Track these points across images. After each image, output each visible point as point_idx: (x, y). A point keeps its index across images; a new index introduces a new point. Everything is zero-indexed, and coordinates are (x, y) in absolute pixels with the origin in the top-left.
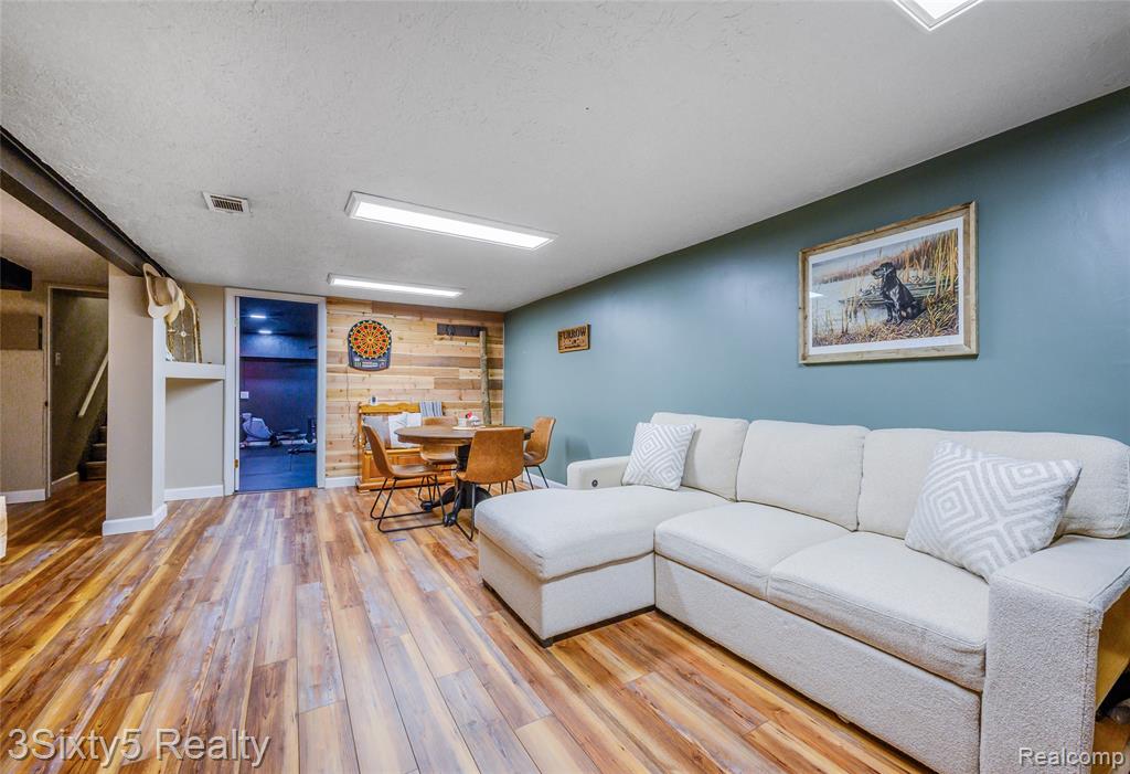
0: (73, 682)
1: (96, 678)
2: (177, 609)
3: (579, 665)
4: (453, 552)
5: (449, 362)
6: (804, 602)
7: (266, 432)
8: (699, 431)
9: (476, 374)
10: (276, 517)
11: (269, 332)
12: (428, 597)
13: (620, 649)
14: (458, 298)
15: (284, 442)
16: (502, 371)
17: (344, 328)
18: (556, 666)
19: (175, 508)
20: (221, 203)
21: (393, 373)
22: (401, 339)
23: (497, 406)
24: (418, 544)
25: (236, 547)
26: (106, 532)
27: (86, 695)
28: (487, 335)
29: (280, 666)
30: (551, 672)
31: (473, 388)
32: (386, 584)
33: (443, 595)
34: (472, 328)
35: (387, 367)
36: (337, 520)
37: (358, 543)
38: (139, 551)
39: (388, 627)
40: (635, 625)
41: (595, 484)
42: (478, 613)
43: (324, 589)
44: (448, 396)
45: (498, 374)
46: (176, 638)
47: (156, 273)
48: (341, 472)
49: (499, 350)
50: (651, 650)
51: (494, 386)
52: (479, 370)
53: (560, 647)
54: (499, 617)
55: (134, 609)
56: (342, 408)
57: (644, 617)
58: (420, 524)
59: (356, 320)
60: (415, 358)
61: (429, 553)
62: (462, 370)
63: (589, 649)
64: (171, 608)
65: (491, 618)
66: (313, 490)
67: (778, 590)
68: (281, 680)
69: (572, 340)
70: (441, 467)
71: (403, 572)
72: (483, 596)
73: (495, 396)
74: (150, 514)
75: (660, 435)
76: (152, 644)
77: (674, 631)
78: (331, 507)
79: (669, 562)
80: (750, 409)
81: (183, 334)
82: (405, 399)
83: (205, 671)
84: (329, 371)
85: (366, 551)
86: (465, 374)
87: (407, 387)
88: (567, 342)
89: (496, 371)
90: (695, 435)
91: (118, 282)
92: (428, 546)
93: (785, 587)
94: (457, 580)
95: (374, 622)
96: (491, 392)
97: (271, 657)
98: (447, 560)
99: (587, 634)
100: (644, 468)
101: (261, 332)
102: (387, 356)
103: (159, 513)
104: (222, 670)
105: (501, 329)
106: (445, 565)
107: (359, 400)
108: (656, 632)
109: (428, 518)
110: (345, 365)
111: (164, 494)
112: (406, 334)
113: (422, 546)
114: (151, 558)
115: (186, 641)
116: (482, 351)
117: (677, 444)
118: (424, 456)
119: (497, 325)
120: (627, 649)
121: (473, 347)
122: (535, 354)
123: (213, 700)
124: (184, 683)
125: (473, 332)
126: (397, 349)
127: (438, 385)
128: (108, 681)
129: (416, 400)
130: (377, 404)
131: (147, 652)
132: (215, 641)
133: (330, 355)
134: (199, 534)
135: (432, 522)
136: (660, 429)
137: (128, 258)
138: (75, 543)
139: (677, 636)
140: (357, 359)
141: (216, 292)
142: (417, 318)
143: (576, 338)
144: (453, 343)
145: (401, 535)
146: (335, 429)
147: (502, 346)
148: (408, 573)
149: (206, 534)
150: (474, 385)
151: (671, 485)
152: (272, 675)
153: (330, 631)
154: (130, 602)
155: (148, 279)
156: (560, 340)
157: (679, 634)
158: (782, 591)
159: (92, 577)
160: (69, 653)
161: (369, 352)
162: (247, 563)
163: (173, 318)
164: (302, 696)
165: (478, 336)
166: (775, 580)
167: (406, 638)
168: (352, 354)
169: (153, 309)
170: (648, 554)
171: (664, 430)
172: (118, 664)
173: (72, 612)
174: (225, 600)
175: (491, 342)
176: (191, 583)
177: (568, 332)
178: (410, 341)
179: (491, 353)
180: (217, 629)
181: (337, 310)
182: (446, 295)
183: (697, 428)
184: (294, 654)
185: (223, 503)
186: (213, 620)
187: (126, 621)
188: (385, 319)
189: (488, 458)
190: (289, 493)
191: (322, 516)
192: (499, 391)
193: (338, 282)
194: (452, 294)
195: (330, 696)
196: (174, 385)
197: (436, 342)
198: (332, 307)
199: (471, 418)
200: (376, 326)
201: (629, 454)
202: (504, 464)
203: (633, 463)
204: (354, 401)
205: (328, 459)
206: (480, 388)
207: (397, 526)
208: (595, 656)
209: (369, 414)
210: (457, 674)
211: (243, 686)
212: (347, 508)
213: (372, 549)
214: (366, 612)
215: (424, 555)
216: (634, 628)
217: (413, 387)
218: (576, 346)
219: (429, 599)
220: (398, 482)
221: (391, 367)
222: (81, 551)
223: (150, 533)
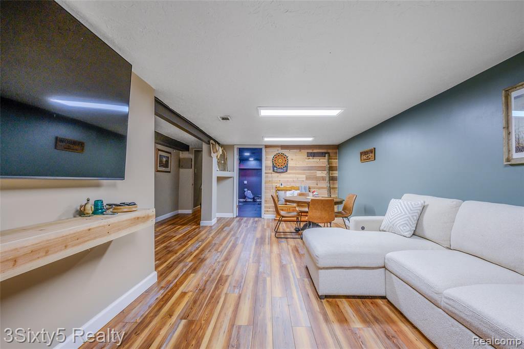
0: (181, 265)
1: (185, 266)
2: (209, 251)
3: (333, 312)
4: (300, 250)
5: (311, 168)
6: (463, 315)
7: (252, 196)
8: (428, 205)
9: (324, 174)
10: (245, 227)
11: (252, 159)
12: (283, 266)
13: (358, 311)
14: (313, 141)
15: (258, 200)
16: (337, 172)
17: (271, 157)
18: (322, 309)
19: (219, 220)
20: (223, 119)
21: (289, 174)
22: (292, 160)
23: (334, 188)
24: (288, 244)
25: (230, 235)
26: (201, 225)
27: (182, 270)
28: (329, 156)
29: (228, 276)
30: (319, 310)
31: (323, 180)
32: (270, 258)
33: (289, 266)
34: (322, 153)
35: (287, 171)
36: (264, 230)
37: (267, 240)
38: (207, 232)
39: (264, 273)
40: (372, 303)
41: (363, 228)
42: (299, 277)
43: (250, 254)
44: (311, 183)
45: (334, 174)
46: (206, 260)
47: (214, 143)
48: (270, 213)
49: (335, 162)
50: (374, 317)
51: (332, 179)
52: (326, 172)
53: (328, 301)
54: (307, 280)
55: (200, 249)
56: (270, 188)
57: (379, 301)
58: (292, 237)
59: (275, 153)
60: (298, 167)
61: (290, 249)
62: (318, 172)
63: (341, 307)
64: (208, 251)
65: (304, 280)
66: (260, 219)
67: (447, 304)
68: (226, 280)
69: (367, 156)
70: (303, 214)
71: (278, 254)
72: (304, 270)
73: (333, 184)
74: (211, 220)
75: (402, 207)
76: (200, 260)
77: (394, 313)
78: (263, 226)
79: (392, 274)
80: (463, 194)
81: (223, 162)
82: (293, 185)
83: (209, 272)
84: (266, 173)
85: (268, 244)
86: (320, 174)
87: (295, 180)
88: (365, 157)
89: (334, 172)
90: (424, 208)
91: (205, 147)
92: (291, 246)
93: (451, 303)
94: (296, 262)
95: (260, 270)
96: (331, 182)
97: (226, 273)
98: (296, 253)
99: (343, 299)
100: (391, 223)
101: (250, 159)
102: (287, 167)
103: (214, 221)
104: (213, 273)
105: (336, 153)
106: (294, 255)
107: (276, 185)
108: (382, 310)
109: (297, 235)
110: (271, 171)
111: (216, 215)
112: (294, 157)
113: (289, 246)
114: (208, 235)
115: (208, 262)
116: (327, 163)
117: (411, 212)
118: (297, 209)
119: (334, 151)
120: (361, 312)
121: (323, 162)
122: (351, 164)
123: (207, 281)
124: (202, 274)
125: (322, 155)
126: (291, 164)
127: (307, 179)
128: (187, 268)
129: (298, 185)
130: (283, 186)
131: (198, 262)
132: (214, 264)
133: (266, 167)
134: (222, 229)
135: (297, 236)
136: (402, 203)
137: (206, 139)
138: (194, 227)
139: (393, 316)
140: (275, 169)
141: (231, 147)
142: (299, 151)
143: (368, 155)
144: (313, 160)
145: (283, 240)
146: (266, 195)
147: (337, 160)
148: (279, 255)
149: (224, 229)
150: (323, 179)
151: (406, 234)
152: (224, 278)
153: (245, 270)
154: (200, 246)
155: (211, 145)
156: (361, 156)
157: (396, 315)
158: (450, 305)
159: (195, 237)
160: (183, 257)
161: (281, 167)
162: (231, 241)
163: (219, 157)
164: (230, 288)
165: (325, 156)
166: (446, 298)
167: (268, 279)
168: (274, 167)
169: (213, 154)
170: (381, 268)
171: (404, 203)
172: (191, 263)
173: (187, 246)
174: (221, 251)
175: (331, 159)
176: (215, 244)
177: (365, 152)
178: (296, 160)
179: (331, 164)
180: (216, 260)
181: (269, 150)
182: (308, 140)
183: (426, 204)
184: (232, 274)
185: (232, 219)
186: (216, 257)
187: (197, 252)
188: (286, 152)
189: (317, 211)
190: (252, 219)
191: (259, 228)
192: (335, 182)
193: (266, 139)
194: (310, 139)
195: (237, 291)
196: (220, 179)
197: (307, 160)
198: (267, 149)
199: (314, 193)
200: (282, 155)
201: (384, 215)
202: (325, 215)
203: (386, 220)
204: (275, 185)
205: (265, 207)
206: (326, 180)
207: (283, 236)
208: (343, 310)
209: (280, 190)
210: (280, 297)
211: (216, 280)
212: (268, 226)
213: (271, 244)
214: (259, 266)
215: (288, 249)
216: (370, 304)
217: (296, 179)
218: (368, 159)
219: (283, 267)
220: (283, 218)
221: (288, 171)
222: (195, 229)
223: (211, 227)
